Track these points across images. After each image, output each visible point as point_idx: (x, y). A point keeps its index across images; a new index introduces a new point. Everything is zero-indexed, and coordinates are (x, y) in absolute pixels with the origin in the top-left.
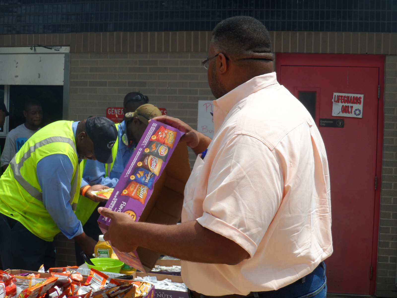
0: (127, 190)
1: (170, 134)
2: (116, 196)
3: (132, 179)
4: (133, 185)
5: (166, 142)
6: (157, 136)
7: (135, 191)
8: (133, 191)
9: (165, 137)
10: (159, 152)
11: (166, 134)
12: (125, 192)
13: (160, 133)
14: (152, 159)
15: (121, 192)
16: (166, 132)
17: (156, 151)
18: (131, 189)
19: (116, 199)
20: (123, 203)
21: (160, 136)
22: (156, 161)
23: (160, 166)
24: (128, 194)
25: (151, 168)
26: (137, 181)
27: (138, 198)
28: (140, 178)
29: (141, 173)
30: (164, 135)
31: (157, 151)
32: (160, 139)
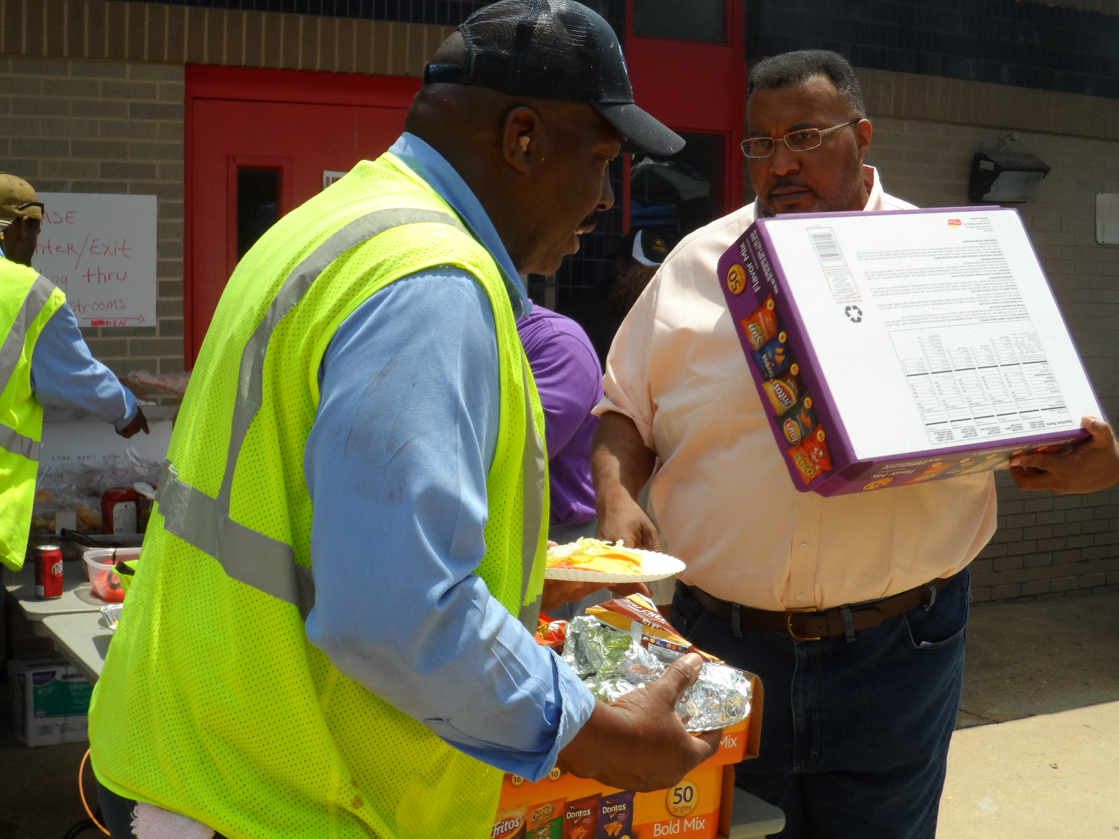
0: (772, 311)
1: (810, 472)
2: (773, 282)
3: (782, 334)
4: (772, 328)
5: (802, 450)
6: (819, 443)
7: (763, 324)
8: (764, 320)
9: (810, 456)
10: (793, 422)
11: (815, 463)
12: (770, 304)
13: (821, 453)
14: (789, 397)
15: (774, 297)
16: (817, 467)
17: (798, 418)
18: (769, 319)
19: (768, 280)
20: (758, 285)
21: (816, 450)
22: (784, 403)
23: (772, 402)
24: (765, 307)
25: (778, 383)
26: (773, 340)
27: (751, 321)
28: (775, 351)
29: (780, 359)
30: (814, 457)
31: (796, 421)
32: (812, 444)
